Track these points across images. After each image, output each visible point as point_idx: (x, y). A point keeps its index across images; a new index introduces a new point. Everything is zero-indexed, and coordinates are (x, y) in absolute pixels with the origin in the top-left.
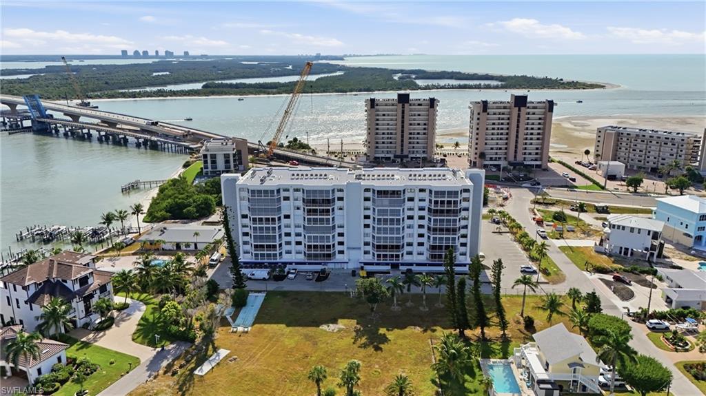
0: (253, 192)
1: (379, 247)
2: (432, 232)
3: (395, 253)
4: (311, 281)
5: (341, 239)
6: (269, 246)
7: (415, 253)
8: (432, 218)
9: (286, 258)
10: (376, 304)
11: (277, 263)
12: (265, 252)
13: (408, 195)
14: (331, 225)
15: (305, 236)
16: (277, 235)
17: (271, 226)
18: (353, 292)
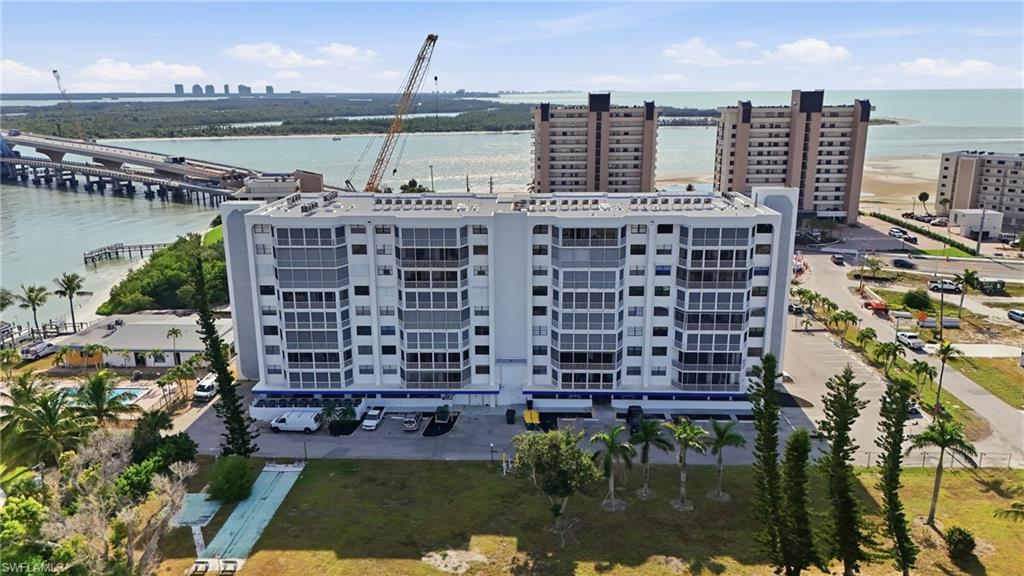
0: (282, 233)
1: (566, 358)
2: (685, 324)
3: (602, 372)
4: (413, 436)
5: (481, 340)
6: (321, 357)
7: (646, 371)
8: (688, 292)
9: (361, 383)
10: (566, 499)
11: (341, 394)
12: (314, 370)
13: (633, 239)
14: (460, 308)
15: (402, 333)
16: (340, 331)
17: (324, 310)
18: (509, 461)
